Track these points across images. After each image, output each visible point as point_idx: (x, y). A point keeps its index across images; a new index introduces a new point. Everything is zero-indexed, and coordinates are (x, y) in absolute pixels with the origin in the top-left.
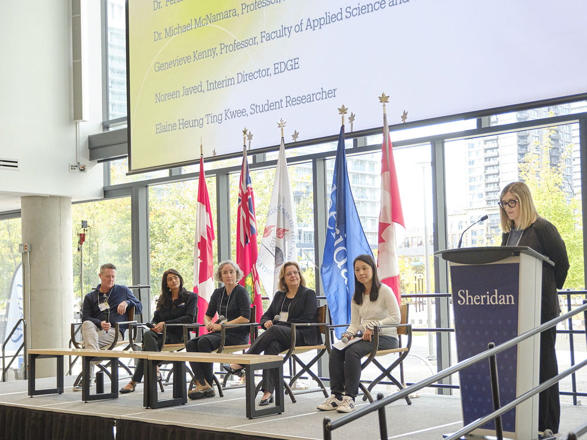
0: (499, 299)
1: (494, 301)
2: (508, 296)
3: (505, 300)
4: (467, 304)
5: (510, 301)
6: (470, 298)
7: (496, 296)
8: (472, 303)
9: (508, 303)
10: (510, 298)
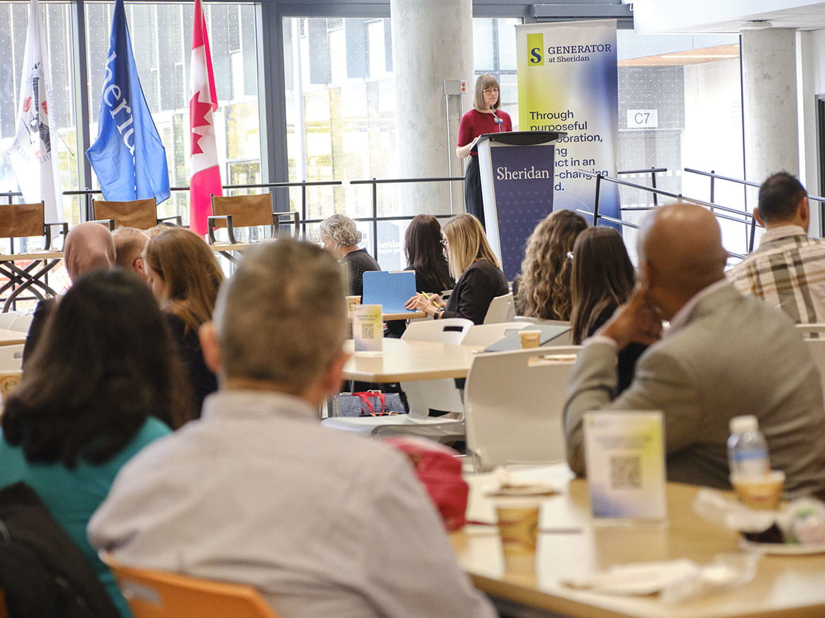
0: (535, 174)
1: (531, 175)
2: (543, 172)
3: (540, 175)
4: (506, 178)
5: (545, 176)
6: (508, 174)
7: (533, 172)
8: (511, 178)
9: (543, 177)
10: (545, 173)
